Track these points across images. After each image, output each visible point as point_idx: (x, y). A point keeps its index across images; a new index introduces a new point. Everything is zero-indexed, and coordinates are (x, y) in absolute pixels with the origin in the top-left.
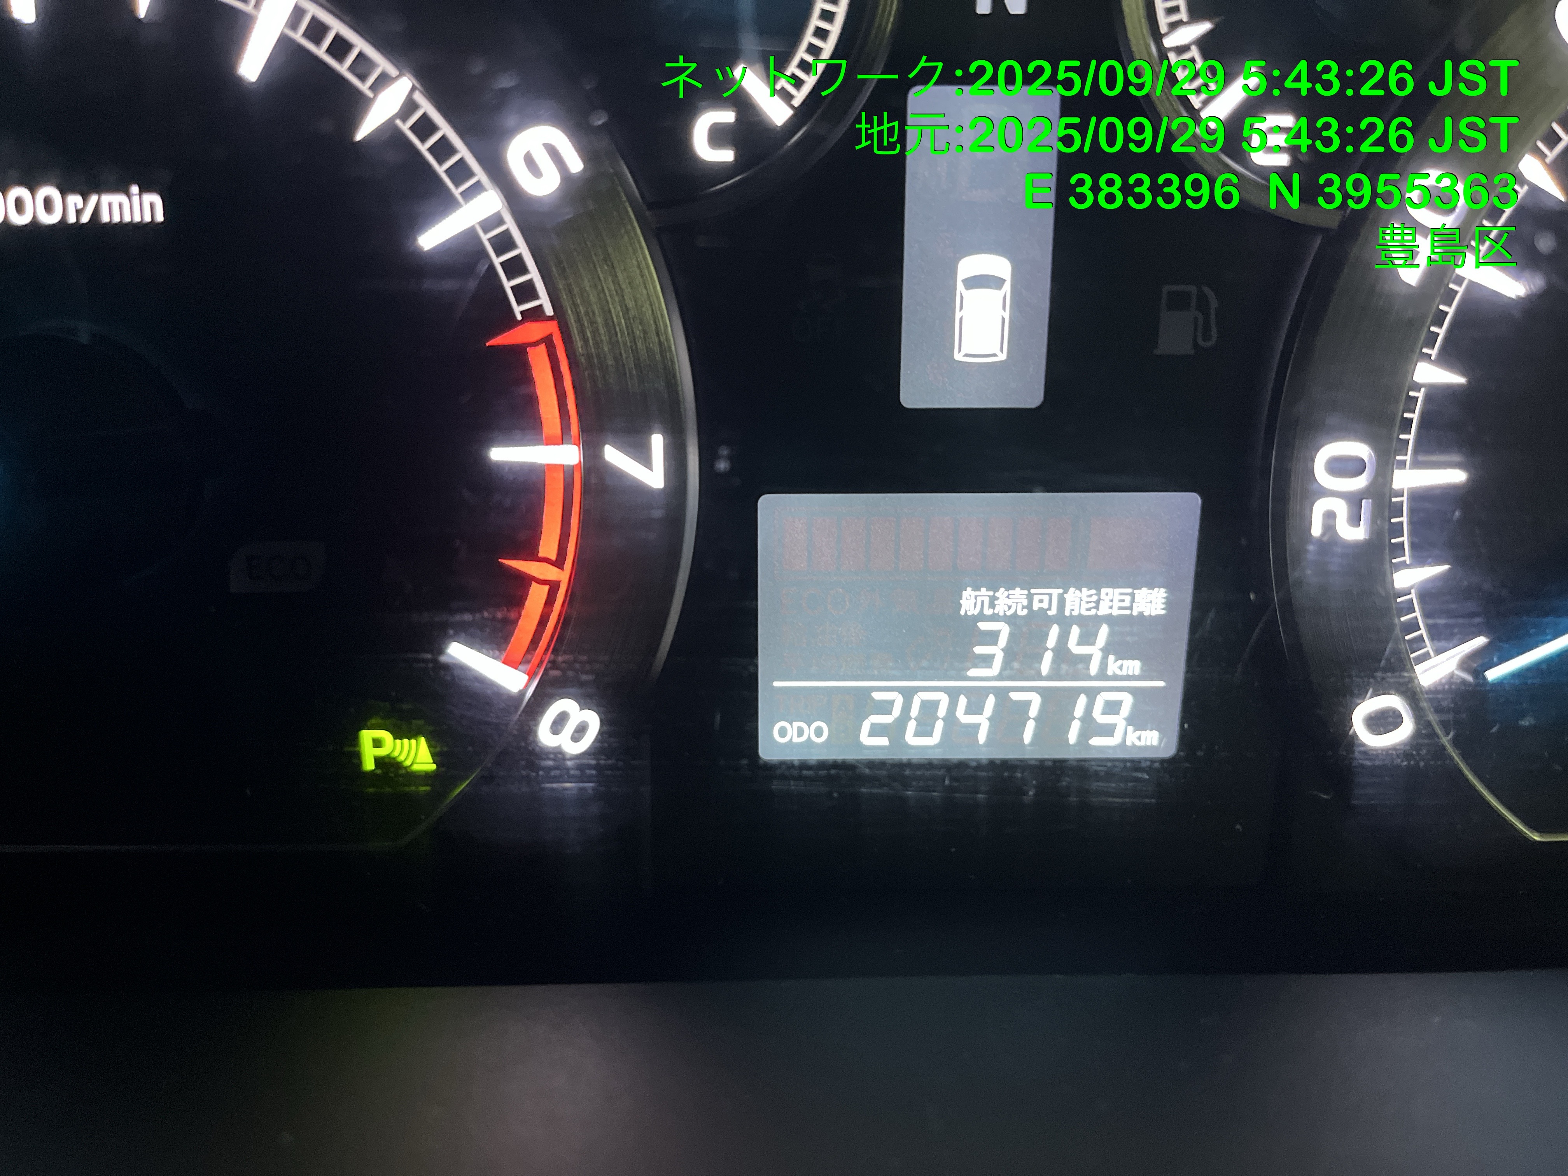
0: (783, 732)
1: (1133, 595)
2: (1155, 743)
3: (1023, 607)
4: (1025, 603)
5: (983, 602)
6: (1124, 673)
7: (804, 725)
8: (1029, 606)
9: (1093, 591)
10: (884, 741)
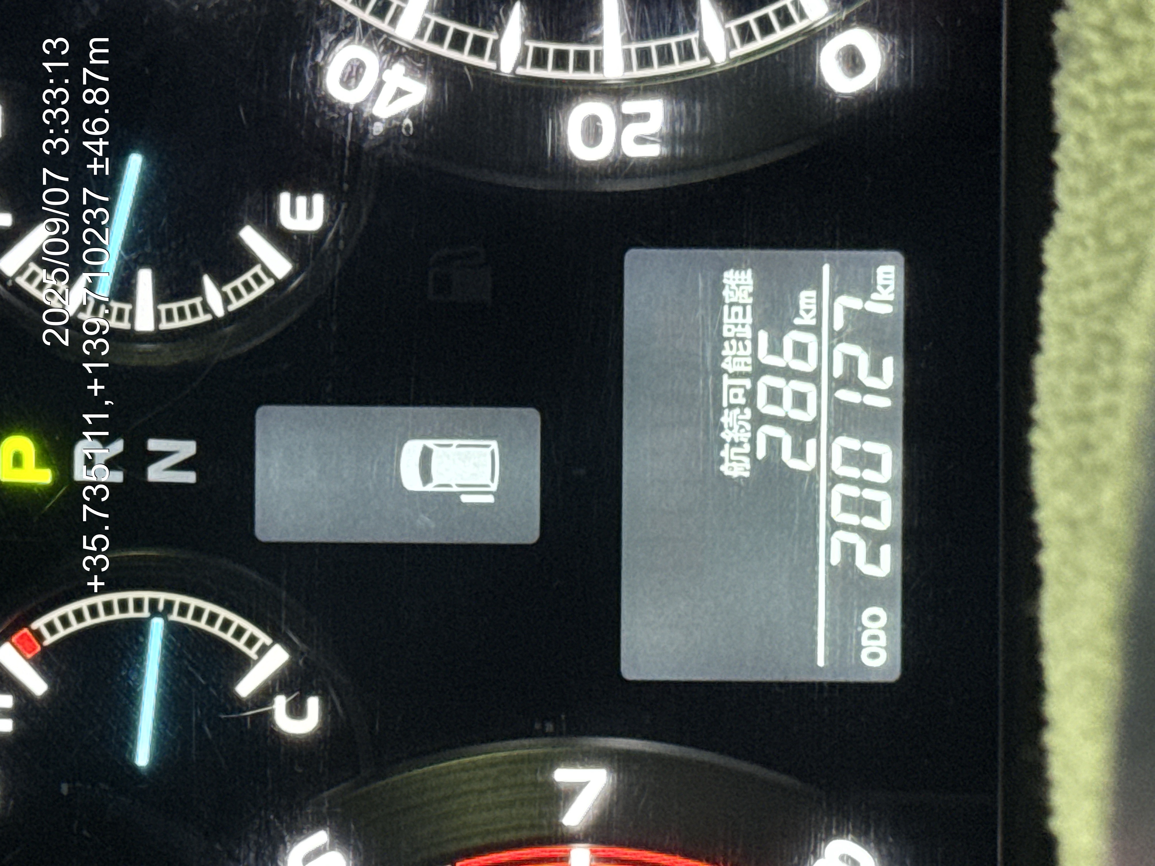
0: (874, 656)
1: (731, 305)
2: (891, 269)
3: (742, 413)
4: (737, 411)
5: (736, 454)
6: (814, 307)
7: (865, 635)
8: (742, 407)
9: (726, 344)
10: (886, 550)
